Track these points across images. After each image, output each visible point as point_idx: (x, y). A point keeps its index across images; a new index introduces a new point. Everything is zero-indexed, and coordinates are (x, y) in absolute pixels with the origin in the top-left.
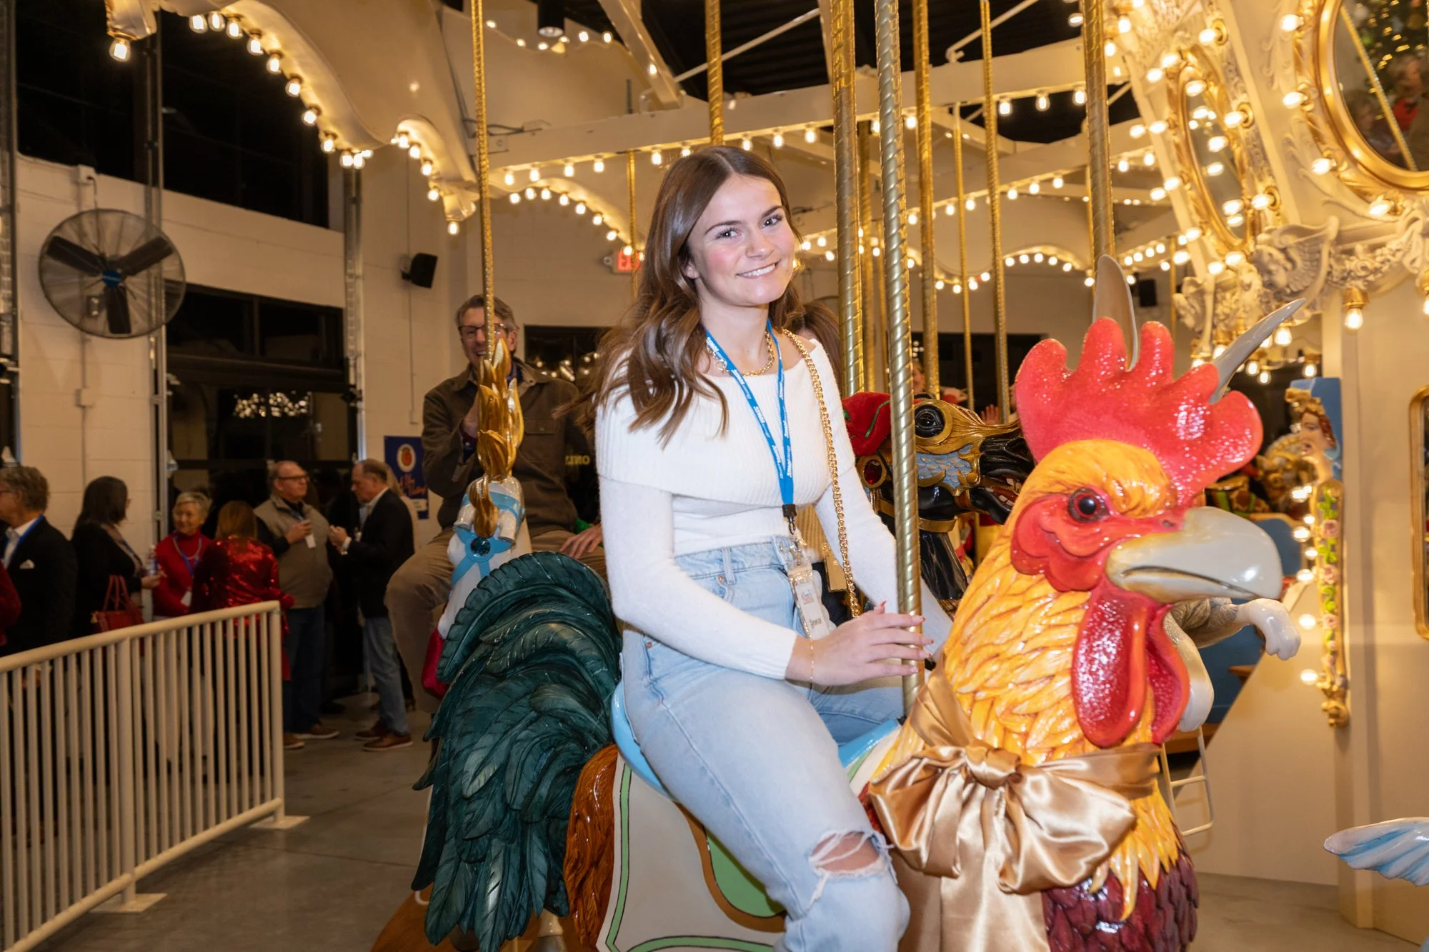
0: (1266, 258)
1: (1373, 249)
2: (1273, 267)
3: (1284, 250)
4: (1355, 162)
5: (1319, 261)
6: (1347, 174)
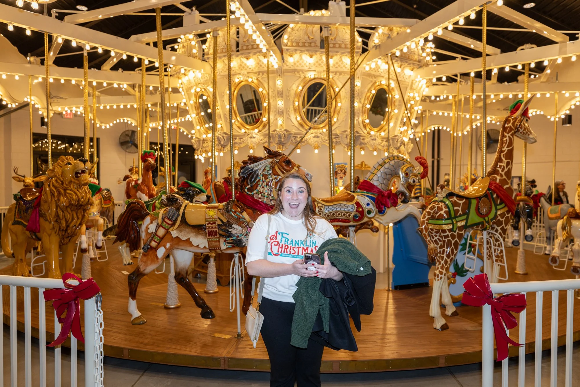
1: (240, 139)
4: (238, 121)
6: (237, 123)
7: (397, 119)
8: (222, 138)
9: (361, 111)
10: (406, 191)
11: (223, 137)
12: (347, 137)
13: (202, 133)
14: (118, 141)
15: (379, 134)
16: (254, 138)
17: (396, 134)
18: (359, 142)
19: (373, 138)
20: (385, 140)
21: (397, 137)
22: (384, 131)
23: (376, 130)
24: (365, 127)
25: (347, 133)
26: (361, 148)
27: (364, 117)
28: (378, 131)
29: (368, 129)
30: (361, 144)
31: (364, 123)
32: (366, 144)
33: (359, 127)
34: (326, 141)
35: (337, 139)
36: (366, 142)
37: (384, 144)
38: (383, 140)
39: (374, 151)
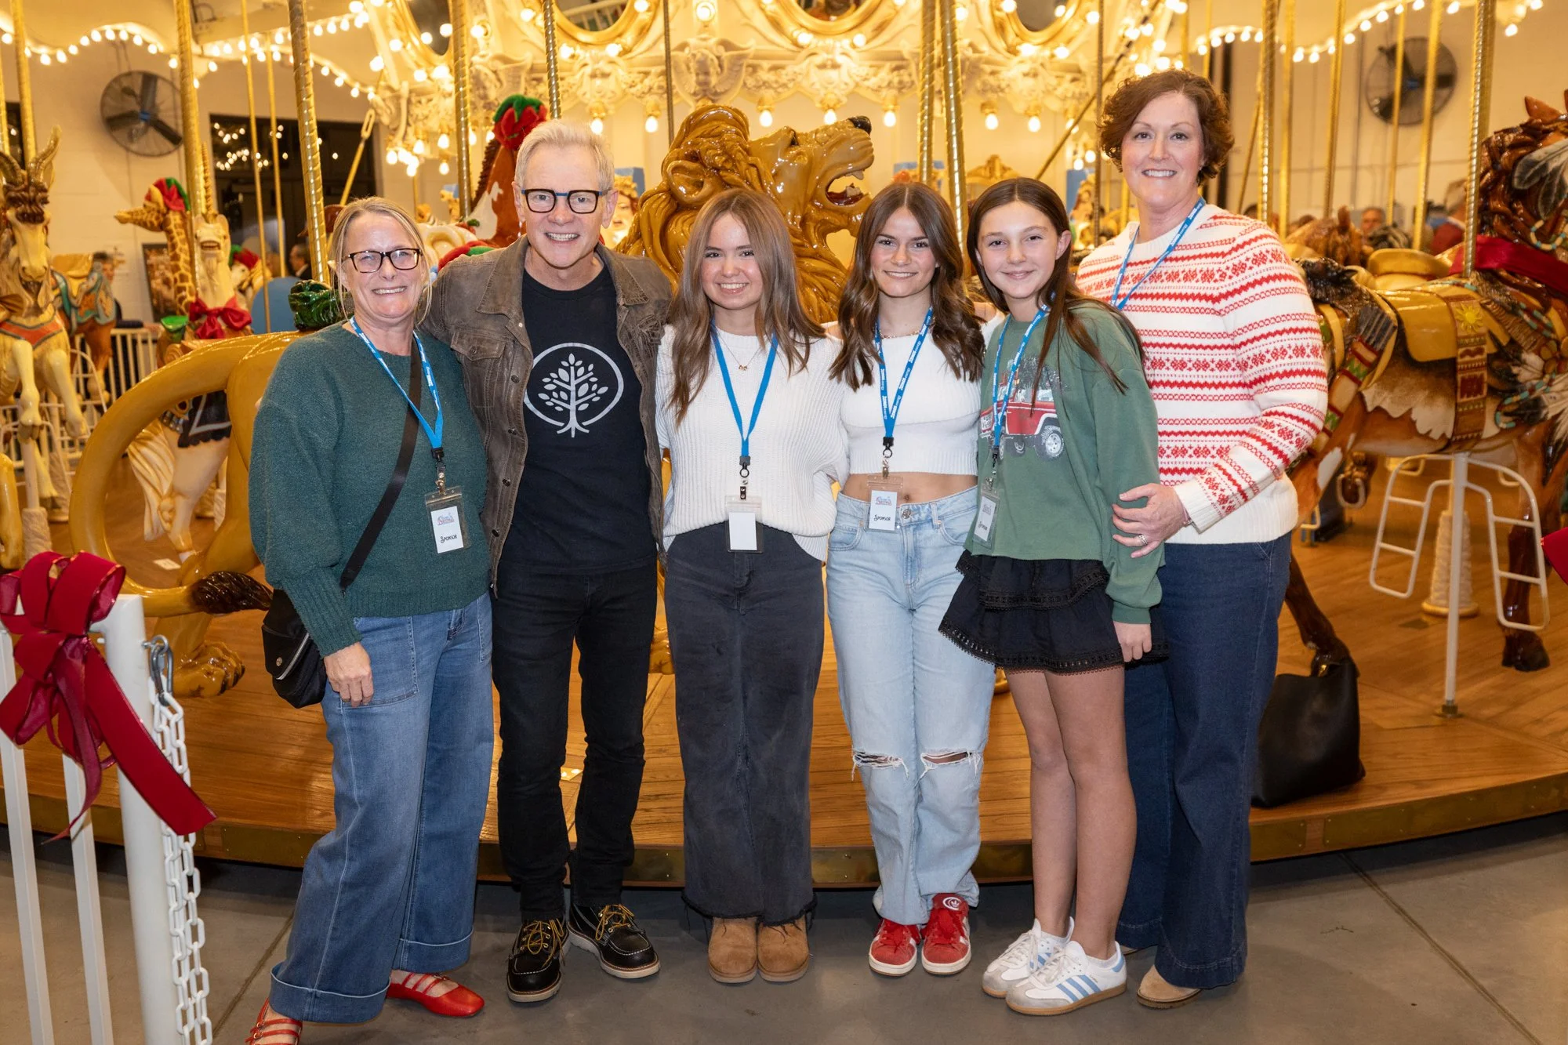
0: (483, 77)
2: (487, 84)
3: (495, 72)
5: (519, 83)
13: (412, 65)
14: (97, 112)
15: (1047, 53)
18: (978, 84)
19: (1026, 68)
20: (1069, 76)
22: (1068, 42)
23: (1042, 36)
24: (1000, 29)
26: (983, 106)
28: (1045, 43)
29: (1011, 37)
30: (984, 91)
31: (997, 13)
32: (1002, 90)
33: (979, 26)
34: (865, 79)
35: (902, 71)
36: (1003, 85)
37: (1067, 90)
38: (1062, 77)
39: (1030, 116)
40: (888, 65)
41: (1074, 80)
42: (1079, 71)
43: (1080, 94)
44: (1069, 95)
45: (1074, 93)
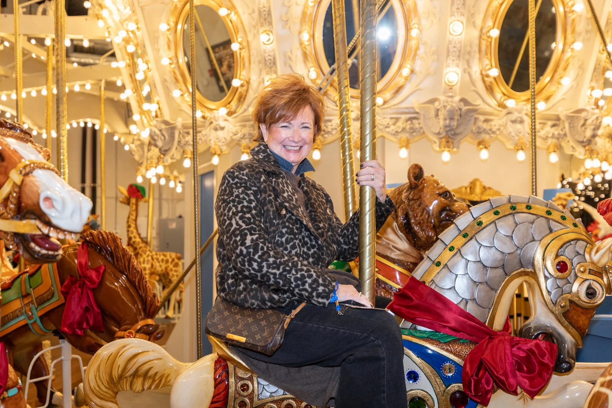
7: (582, 68)
8: (158, 132)
9: (476, 48)
10: (561, 330)
11: (160, 130)
12: (437, 115)
15: (529, 107)
16: (222, 128)
17: (580, 106)
18: (472, 129)
19: (514, 117)
20: (550, 123)
21: (583, 115)
22: (547, 99)
24: (490, 89)
25: (437, 104)
26: (479, 144)
27: (487, 62)
28: (528, 100)
29: (499, 95)
30: (479, 133)
31: (486, 79)
32: (494, 133)
33: (473, 88)
34: (387, 127)
35: (414, 121)
36: (494, 129)
37: (548, 132)
38: (544, 124)
39: (518, 150)
40: (404, 117)
41: (554, 126)
42: (558, 119)
43: (559, 134)
44: (550, 135)
45: (553, 134)
